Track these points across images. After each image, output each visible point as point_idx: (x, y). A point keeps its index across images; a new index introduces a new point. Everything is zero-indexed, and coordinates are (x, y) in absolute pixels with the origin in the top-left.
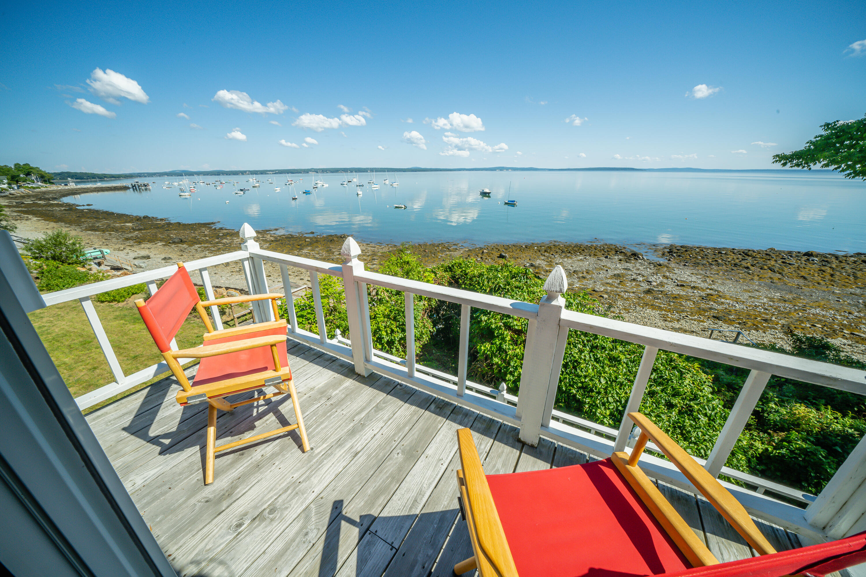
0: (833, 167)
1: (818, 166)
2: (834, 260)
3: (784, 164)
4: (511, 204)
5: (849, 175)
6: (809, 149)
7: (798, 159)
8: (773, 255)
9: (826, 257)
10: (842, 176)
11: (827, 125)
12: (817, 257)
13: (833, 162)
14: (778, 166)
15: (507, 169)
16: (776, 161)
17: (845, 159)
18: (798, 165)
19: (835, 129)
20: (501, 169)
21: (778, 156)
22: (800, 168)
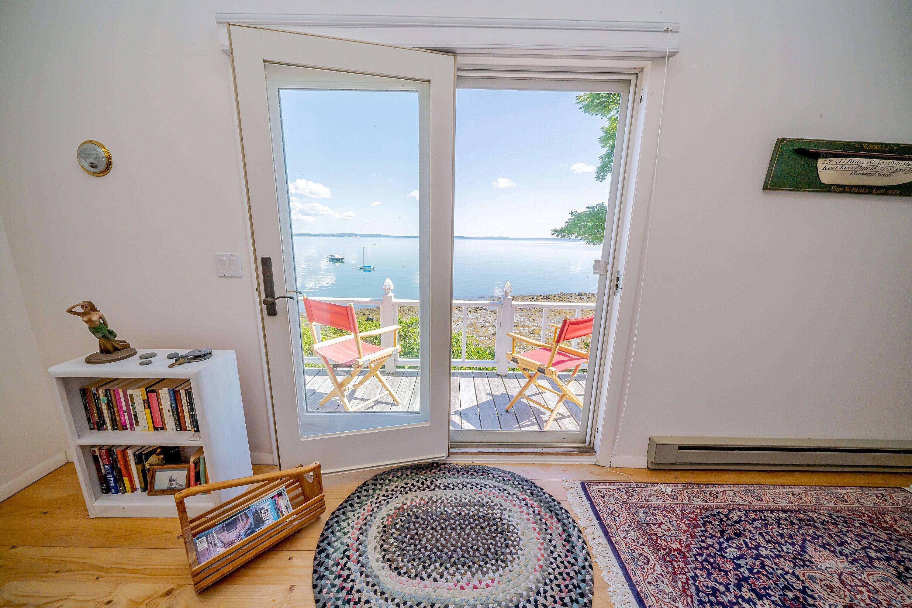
0: (580, 238)
1: (573, 237)
2: (593, 296)
3: (558, 236)
4: (367, 269)
5: (587, 242)
6: (567, 227)
7: (564, 232)
8: (563, 297)
9: (589, 295)
10: (584, 243)
11: (572, 213)
12: (584, 295)
13: (579, 234)
14: (555, 236)
15: (356, 235)
16: (554, 233)
17: (584, 233)
18: (564, 236)
19: (576, 215)
20: (350, 235)
21: (553, 230)
22: (566, 238)
